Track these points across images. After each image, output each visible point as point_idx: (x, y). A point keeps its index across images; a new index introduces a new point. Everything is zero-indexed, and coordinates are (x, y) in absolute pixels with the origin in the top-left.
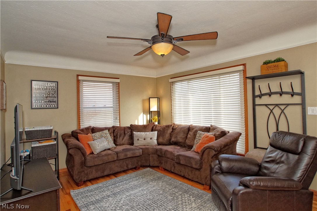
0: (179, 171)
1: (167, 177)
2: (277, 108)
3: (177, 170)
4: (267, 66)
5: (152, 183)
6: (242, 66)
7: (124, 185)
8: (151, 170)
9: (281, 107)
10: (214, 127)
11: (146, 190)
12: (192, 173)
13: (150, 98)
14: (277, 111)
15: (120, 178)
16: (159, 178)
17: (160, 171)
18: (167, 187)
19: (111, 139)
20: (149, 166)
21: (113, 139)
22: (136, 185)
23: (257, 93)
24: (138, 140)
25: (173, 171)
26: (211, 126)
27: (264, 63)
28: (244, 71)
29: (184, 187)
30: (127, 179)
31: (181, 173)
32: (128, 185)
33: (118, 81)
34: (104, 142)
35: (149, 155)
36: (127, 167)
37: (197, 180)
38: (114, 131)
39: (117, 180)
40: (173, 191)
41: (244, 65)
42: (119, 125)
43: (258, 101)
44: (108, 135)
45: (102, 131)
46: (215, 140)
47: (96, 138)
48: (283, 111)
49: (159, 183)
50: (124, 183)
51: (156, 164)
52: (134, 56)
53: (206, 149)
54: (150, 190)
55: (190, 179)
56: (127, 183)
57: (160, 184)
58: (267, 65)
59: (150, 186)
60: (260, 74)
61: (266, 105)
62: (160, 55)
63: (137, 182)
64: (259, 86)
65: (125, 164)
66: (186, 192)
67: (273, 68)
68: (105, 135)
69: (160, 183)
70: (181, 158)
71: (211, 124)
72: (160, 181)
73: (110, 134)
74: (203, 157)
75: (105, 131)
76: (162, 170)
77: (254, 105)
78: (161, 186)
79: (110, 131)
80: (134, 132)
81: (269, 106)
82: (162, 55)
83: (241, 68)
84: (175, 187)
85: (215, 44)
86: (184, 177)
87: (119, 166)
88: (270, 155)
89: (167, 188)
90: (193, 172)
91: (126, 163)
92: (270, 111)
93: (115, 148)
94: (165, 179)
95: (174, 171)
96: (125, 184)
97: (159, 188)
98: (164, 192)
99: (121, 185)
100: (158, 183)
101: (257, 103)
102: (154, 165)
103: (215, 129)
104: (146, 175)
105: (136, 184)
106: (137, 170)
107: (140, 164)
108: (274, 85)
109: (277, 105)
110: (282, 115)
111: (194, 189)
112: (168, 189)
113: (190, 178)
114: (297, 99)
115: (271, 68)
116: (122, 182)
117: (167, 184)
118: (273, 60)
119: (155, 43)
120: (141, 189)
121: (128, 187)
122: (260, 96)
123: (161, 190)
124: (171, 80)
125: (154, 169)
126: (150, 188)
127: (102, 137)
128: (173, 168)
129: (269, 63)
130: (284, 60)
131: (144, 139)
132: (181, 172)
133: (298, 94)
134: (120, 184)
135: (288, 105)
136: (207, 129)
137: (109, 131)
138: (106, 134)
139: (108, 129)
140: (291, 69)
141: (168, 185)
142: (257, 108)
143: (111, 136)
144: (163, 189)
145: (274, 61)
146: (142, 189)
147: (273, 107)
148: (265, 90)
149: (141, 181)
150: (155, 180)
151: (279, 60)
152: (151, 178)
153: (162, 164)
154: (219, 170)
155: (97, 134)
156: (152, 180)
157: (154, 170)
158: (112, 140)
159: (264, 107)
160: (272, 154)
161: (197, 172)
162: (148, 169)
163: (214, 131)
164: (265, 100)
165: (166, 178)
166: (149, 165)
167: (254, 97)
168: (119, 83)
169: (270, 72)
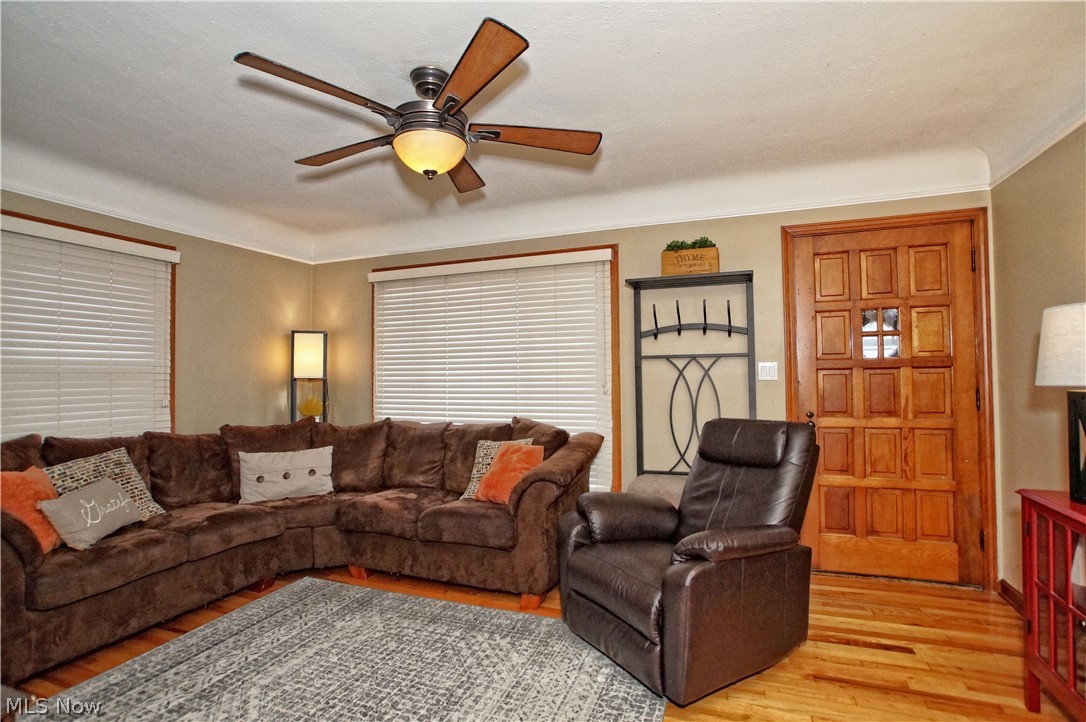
0: (433, 566)
1: (390, 595)
2: (693, 364)
3: (425, 564)
4: (677, 255)
5: (343, 623)
6: (610, 250)
7: (235, 652)
8: (318, 581)
9: (702, 361)
10: (528, 422)
11: (334, 651)
12: (483, 564)
13: (293, 332)
14: (693, 373)
15: (200, 634)
16: (363, 604)
17: (354, 580)
18: (406, 625)
19: (142, 485)
20: (314, 571)
21: (150, 483)
22: (286, 642)
23: (647, 325)
24: (260, 479)
25: (407, 571)
26: (516, 420)
27: (669, 246)
28: (614, 264)
29: (462, 615)
30: (236, 628)
31: (440, 573)
32: (253, 649)
33: (174, 257)
34: (117, 498)
35: (312, 528)
36: (228, 583)
37: (498, 585)
38: (152, 451)
39: (190, 642)
40: (432, 632)
41: (614, 248)
42: (169, 431)
43: (649, 347)
44: (130, 468)
45: (101, 452)
46: (544, 459)
47: (75, 484)
48: (706, 373)
49: (373, 620)
50: (231, 646)
51: (340, 557)
52: (296, 162)
53: (532, 483)
54: (351, 648)
55: (476, 585)
56: (241, 643)
57: (376, 622)
58: (676, 252)
59: (340, 633)
60: (660, 275)
61: (668, 358)
62: (420, 171)
63: (282, 632)
64: (654, 306)
65: (219, 574)
66: (473, 626)
67: (691, 262)
68: (117, 471)
69: (377, 619)
70: (445, 522)
71: (515, 414)
72: (372, 611)
73: (135, 465)
74: (521, 508)
75: (113, 455)
76: (360, 577)
77: (639, 358)
78: (382, 625)
79: (138, 452)
80: (241, 454)
81: (674, 361)
82: (426, 172)
83: (607, 254)
84: (433, 620)
85: (590, 168)
86: (451, 585)
87: (195, 587)
88: (704, 481)
89: (408, 628)
90: (486, 563)
91: (222, 569)
92: (677, 374)
93: (167, 519)
94: (386, 603)
95: (412, 570)
96: (234, 649)
97: (378, 634)
98: (400, 641)
99: (221, 656)
100: (366, 620)
101: (645, 352)
102: (330, 565)
103: (530, 429)
104: (308, 601)
105: (283, 639)
106: (265, 589)
107: (275, 564)
108: (691, 304)
109: (693, 358)
110: (706, 383)
111: (494, 613)
112: (411, 631)
113: (473, 582)
114: (738, 344)
115: (688, 263)
116: (222, 645)
117: (400, 617)
118: (689, 241)
119: (411, 126)
120: (310, 652)
121: (256, 656)
122: (656, 333)
123: (389, 639)
124: (374, 277)
125: (330, 577)
126: (344, 641)
127: (98, 474)
128: (409, 561)
129: (682, 248)
130: (714, 246)
131: (286, 476)
132: (439, 568)
133: (740, 331)
134: (214, 651)
135: (718, 357)
136: (505, 432)
137: (129, 453)
138: (119, 464)
139: (129, 444)
140: (727, 267)
141: (405, 618)
142: (646, 365)
143: (139, 471)
144: (396, 635)
145: (694, 245)
146: (314, 651)
147: (686, 361)
148: (667, 319)
149: (297, 624)
150: (352, 611)
151: (704, 244)
152: (335, 610)
153: (361, 555)
154: (584, 538)
155: (80, 467)
156: (340, 614)
157: (332, 580)
158: (147, 488)
159: (664, 364)
160: (707, 476)
161: (500, 561)
162: (307, 580)
163: (530, 433)
164: (668, 344)
165: (388, 598)
166: (309, 566)
167: (639, 335)
168: (174, 266)
169: (683, 270)
